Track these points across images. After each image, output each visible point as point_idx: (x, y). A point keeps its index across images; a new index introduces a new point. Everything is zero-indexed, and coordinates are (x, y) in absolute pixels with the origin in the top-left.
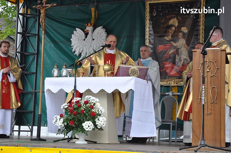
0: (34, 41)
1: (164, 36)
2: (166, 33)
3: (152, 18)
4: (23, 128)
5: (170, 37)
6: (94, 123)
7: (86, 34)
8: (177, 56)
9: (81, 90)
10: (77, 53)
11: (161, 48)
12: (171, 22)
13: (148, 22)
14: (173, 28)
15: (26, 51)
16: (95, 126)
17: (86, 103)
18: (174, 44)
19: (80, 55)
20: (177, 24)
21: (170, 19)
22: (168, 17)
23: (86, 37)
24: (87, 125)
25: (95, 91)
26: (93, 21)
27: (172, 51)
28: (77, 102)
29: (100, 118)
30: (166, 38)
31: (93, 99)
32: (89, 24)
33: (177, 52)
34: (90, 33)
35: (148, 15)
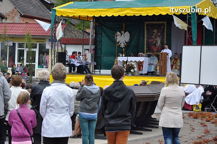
0: (99, 36)
1: (152, 36)
2: (152, 35)
3: (147, 29)
4: (96, 70)
5: (154, 36)
6: (134, 70)
7: (122, 34)
8: (157, 44)
9: (129, 60)
10: (118, 41)
11: (150, 40)
12: (154, 31)
13: (145, 31)
14: (155, 33)
15: (96, 40)
16: (134, 71)
17: (131, 64)
18: (155, 39)
19: (119, 42)
20: (156, 32)
21: (154, 30)
22: (153, 29)
23: (121, 35)
24: (132, 70)
25: (133, 61)
26: (124, 29)
27: (154, 42)
28: (129, 64)
29: (136, 69)
30: (152, 37)
31: (133, 63)
32: (123, 30)
33: (157, 42)
34: (123, 34)
35: (145, 28)
